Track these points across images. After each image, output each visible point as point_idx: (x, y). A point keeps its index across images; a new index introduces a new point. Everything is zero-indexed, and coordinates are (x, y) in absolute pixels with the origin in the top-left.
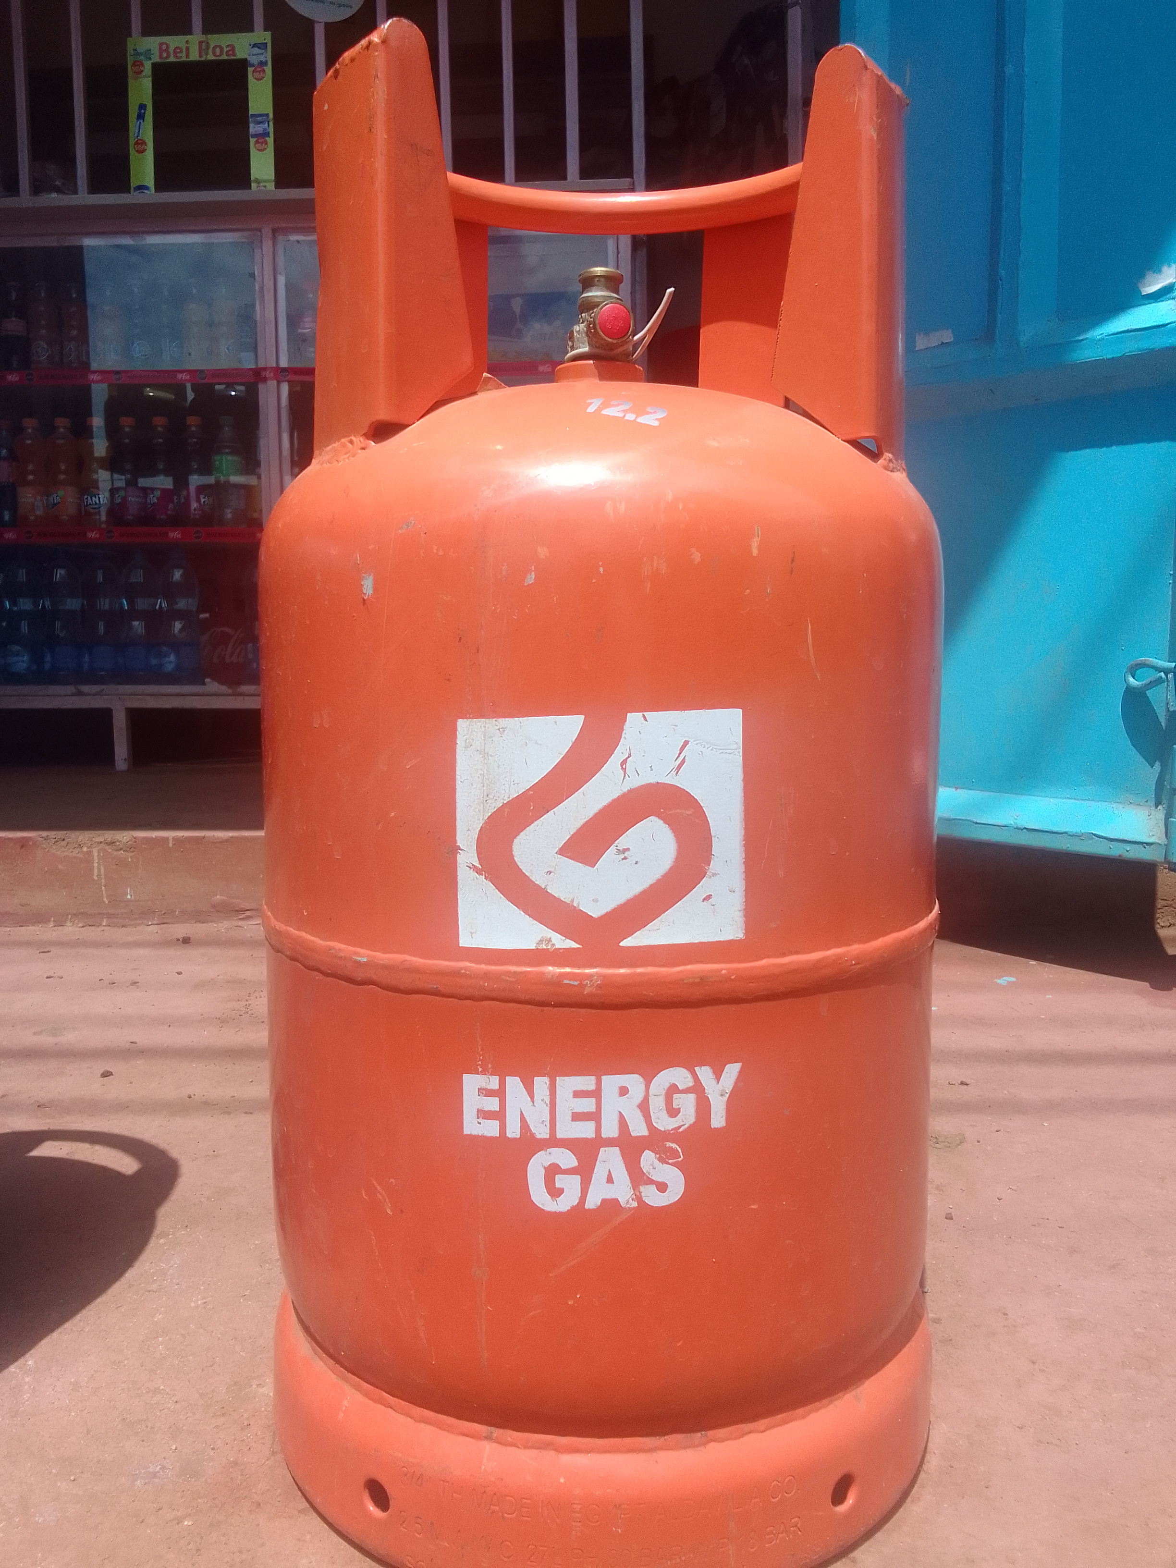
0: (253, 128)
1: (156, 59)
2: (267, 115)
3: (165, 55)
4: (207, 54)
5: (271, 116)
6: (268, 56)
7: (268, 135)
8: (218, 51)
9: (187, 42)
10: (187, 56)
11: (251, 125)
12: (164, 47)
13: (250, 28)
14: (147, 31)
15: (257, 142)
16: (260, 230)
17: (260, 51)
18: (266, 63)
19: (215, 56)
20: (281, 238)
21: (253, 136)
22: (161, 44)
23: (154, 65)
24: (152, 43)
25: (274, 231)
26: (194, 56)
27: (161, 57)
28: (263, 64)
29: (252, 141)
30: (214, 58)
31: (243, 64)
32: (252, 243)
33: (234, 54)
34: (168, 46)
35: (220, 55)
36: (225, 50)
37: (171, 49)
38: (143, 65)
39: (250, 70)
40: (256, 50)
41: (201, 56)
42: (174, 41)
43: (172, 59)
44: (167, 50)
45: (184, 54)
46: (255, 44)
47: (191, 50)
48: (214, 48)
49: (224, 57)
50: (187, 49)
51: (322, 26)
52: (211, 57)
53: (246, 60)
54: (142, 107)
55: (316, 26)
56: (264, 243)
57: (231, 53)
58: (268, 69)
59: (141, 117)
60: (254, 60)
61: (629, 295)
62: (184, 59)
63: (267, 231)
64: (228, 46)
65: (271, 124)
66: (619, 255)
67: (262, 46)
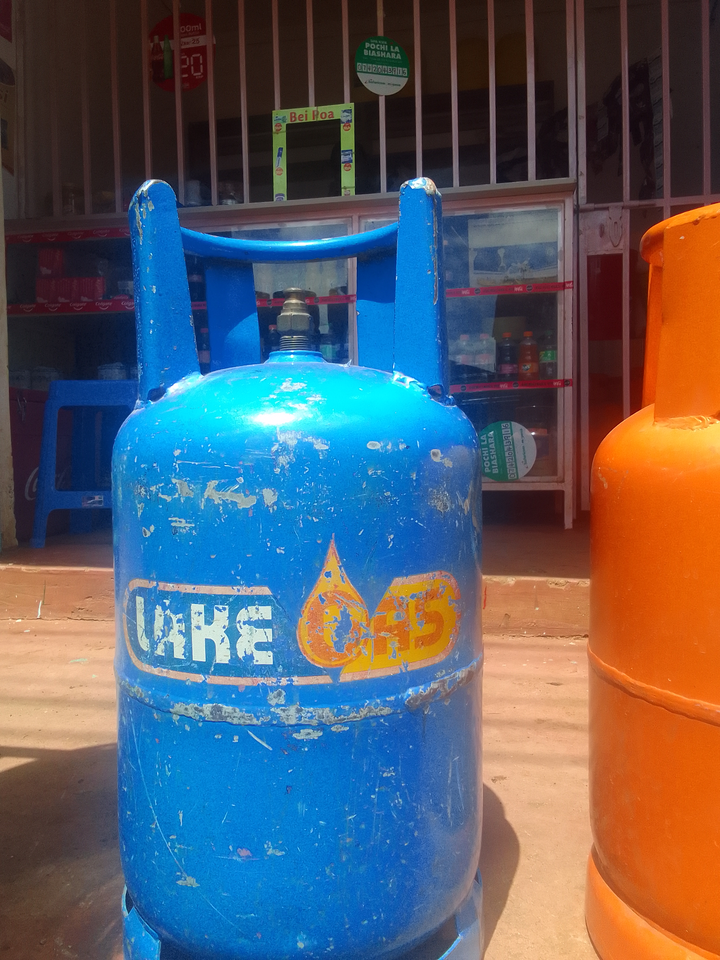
0: (343, 158)
1: (289, 122)
2: (352, 150)
3: (293, 119)
4: (317, 118)
5: (354, 151)
6: (352, 117)
7: (351, 161)
8: (323, 116)
9: (306, 111)
10: (306, 119)
11: (342, 156)
12: (293, 115)
13: (342, 102)
14: (284, 106)
15: (345, 166)
16: (351, 217)
17: (348, 114)
18: (351, 121)
19: (322, 118)
20: (363, 221)
21: (343, 163)
22: (291, 113)
23: (288, 126)
24: (286, 113)
25: (360, 217)
26: (310, 119)
27: (291, 121)
28: (349, 121)
29: (343, 165)
30: (321, 120)
31: (338, 121)
32: (347, 225)
33: (333, 117)
34: (295, 113)
35: (325, 118)
36: (328, 114)
37: (297, 116)
38: (281, 126)
39: (342, 125)
40: (346, 114)
41: (314, 119)
42: (299, 111)
43: (298, 121)
44: (295, 117)
45: (304, 118)
46: (345, 110)
47: (308, 117)
48: (322, 113)
49: (327, 119)
50: (306, 115)
51: (384, 97)
52: (320, 119)
53: (340, 119)
54: (281, 149)
55: (380, 98)
56: (354, 224)
57: (331, 116)
58: (352, 124)
59: (280, 155)
60: (344, 120)
61: (572, 244)
62: (304, 121)
63: (355, 217)
64: (329, 112)
65: (354, 155)
66: (566, 222)
67: (349, 111)
